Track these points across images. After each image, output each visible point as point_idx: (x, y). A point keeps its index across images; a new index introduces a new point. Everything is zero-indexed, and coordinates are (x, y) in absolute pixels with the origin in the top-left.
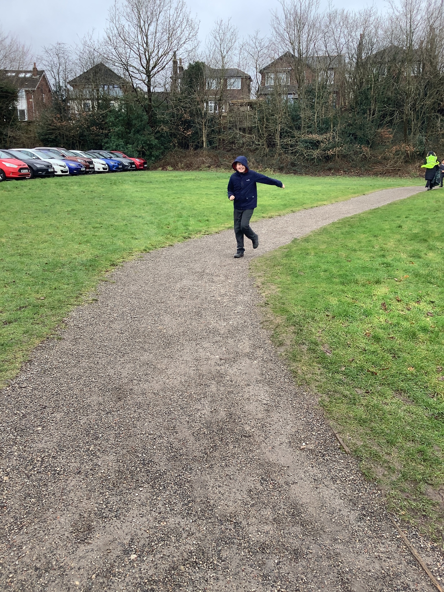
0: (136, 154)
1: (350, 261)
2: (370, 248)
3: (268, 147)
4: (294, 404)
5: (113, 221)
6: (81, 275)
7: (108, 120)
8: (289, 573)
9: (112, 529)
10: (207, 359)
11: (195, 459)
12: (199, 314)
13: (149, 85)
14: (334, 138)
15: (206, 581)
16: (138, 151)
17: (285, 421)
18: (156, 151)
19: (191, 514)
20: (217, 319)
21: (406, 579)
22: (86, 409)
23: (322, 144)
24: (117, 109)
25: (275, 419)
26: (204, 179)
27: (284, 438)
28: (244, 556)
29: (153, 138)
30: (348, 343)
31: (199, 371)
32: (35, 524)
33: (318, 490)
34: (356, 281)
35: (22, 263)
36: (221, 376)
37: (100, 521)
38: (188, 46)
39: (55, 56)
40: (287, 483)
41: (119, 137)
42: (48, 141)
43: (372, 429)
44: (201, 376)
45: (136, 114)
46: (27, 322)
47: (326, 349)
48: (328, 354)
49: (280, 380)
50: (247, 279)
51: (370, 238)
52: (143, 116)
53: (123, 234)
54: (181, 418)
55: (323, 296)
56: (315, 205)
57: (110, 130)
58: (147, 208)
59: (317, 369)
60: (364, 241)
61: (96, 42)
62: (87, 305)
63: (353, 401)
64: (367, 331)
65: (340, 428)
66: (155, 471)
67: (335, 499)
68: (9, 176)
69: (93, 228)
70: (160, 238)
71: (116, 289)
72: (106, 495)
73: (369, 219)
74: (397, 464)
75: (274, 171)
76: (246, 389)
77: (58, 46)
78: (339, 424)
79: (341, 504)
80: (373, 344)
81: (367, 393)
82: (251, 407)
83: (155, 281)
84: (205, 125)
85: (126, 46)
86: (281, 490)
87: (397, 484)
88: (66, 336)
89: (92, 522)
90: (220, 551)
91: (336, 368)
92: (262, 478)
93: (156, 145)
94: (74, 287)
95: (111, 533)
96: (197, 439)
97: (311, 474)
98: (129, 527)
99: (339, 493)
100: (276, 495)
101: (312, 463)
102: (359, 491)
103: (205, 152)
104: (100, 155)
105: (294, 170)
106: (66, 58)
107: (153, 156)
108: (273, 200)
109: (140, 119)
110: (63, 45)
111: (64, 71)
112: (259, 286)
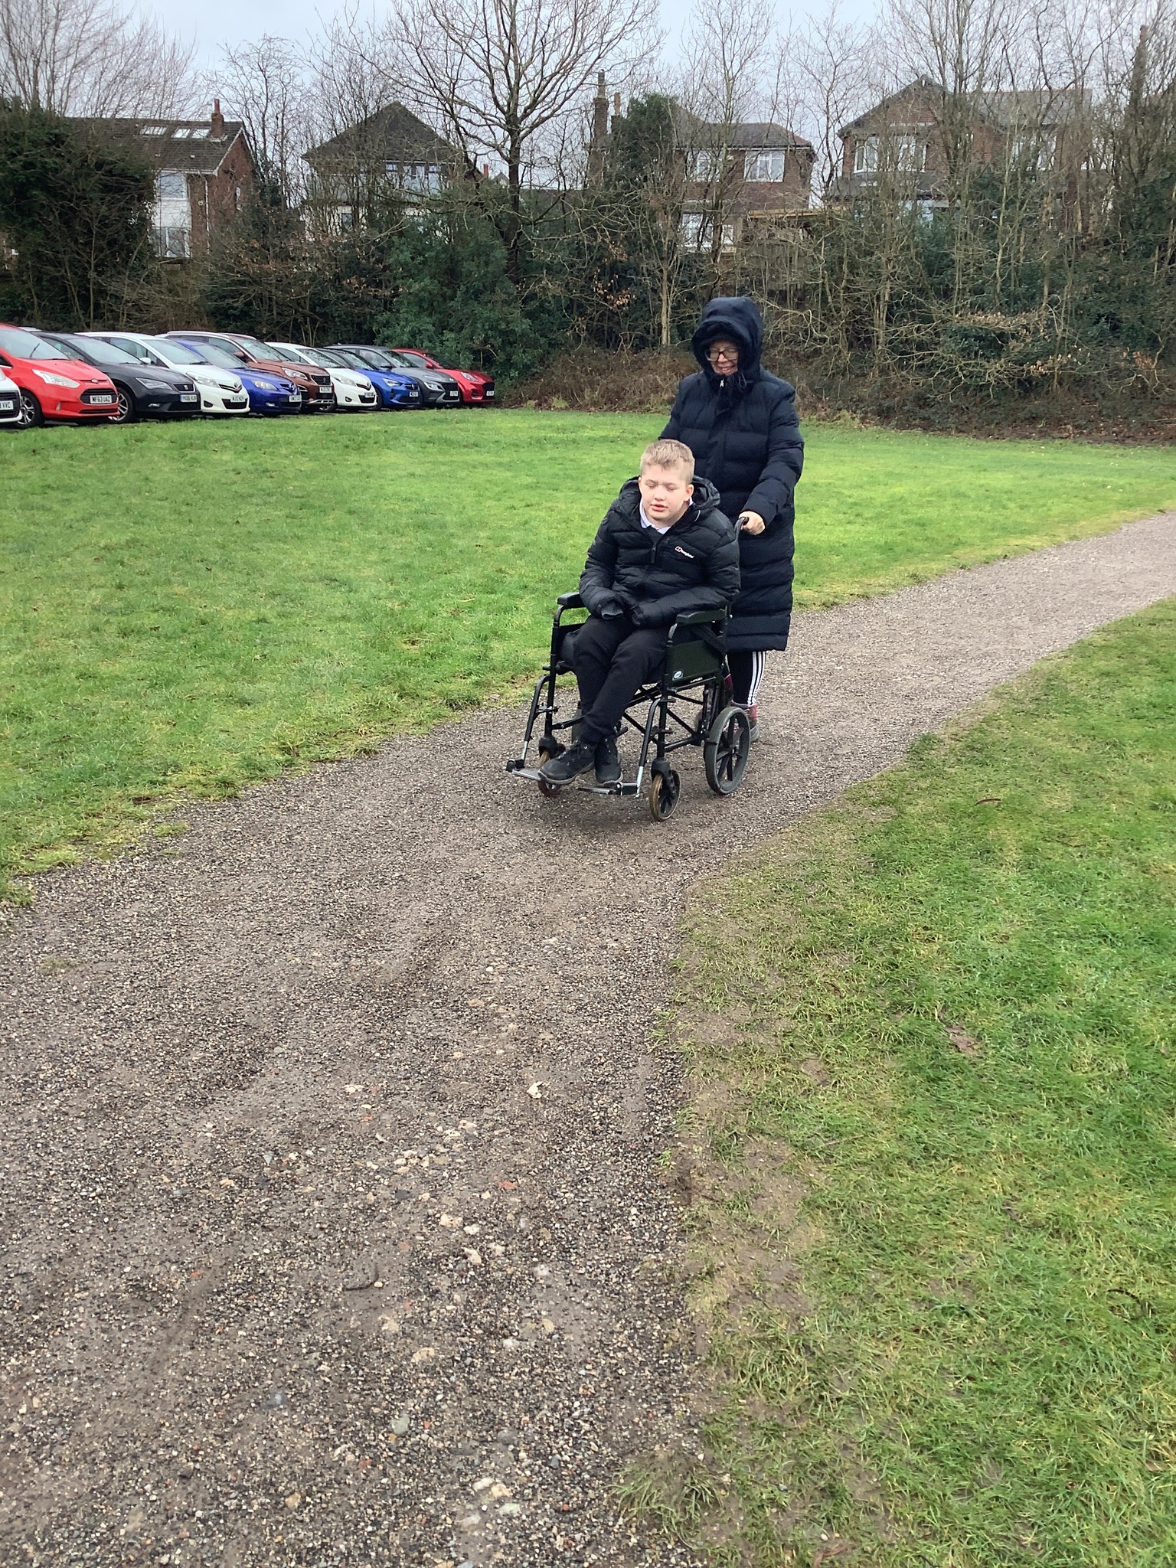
0: (466, 359)
3: (851, 347)
7: (391, 260)
13: (513, 160)
14: (1050, 326)
16: (475, 352)
18: (524, 352)
23: (1013, 343)
24: (421, 229)
29: (517, 313)
38: (630, 47)
39: (254, 73)
41: (422, 309)
42: (228, 317)
45: (472, 244)
52: (493, 247)
57: (396, 288)
61: (367, 35)
75: (863, 420)
77: (265, 46)
84: (669, 279)
85: (452, 45)
93: (524, 334)
103: (666, 359)
104: (361, 358)
105: (924, 419)
106: (286, 81)
107: (513, 366)
108: (849, 527)
109: (483, 258)
110: (278, 43)
111: (280, 116)
112: (689, 1174)
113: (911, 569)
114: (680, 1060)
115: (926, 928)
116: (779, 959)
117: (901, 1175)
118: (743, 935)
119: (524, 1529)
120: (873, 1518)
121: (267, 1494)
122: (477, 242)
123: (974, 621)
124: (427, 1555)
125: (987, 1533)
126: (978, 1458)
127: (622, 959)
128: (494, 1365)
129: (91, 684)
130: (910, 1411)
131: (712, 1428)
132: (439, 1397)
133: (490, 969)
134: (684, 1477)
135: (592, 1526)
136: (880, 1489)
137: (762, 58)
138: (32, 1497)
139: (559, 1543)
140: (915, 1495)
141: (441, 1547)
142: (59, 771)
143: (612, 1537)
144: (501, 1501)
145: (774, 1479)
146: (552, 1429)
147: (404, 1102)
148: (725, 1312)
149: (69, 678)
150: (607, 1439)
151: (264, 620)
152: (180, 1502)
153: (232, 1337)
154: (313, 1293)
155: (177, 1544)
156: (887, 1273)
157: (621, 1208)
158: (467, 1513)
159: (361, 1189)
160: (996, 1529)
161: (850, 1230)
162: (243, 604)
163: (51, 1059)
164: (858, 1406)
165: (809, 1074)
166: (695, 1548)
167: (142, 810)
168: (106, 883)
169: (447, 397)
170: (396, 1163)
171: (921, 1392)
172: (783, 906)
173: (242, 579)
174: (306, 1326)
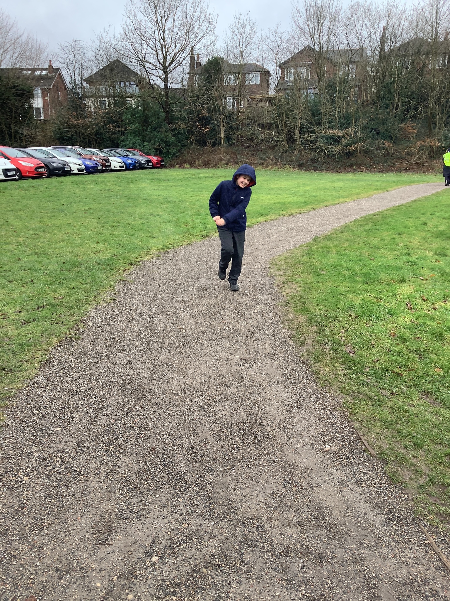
0: (153, 152)
1: (373, 260)
2: (394, 246)
3: (288, 143)
4: (317, 406)
5: (130, 220)
6: (99, 274)
7: (124, 118)
8: (313, 578)
9: (133, 531)
10: (227, 359)
11: (216, 460)
12: (218, 314)
13: (166, 82)
14: (355, 133)
15: (229, 584)
16: (156, 149)
17: (308, 423)
18: (173, 148)
19: (213, 516)
20: (237, 318)
21: (435, 585)
22: (105, 409)
23: (343, 140)
24: (133, 106)
25: (297, 420)
26: (222, 176)
27: (307, 440)
28: (267, 559)
29: (170, 135)
30: (373, 343)
31: (219, 371)
32: (56, 525)
33: (343, 493)
34: (380, 279)
35: (40, 262)
36: (241, 376)
37: (121, 522)
38: (206, 41)
39: (70, 53)
40: (310, 486)
41: (136, 135)
42: (64, 140)
43: (398, 431)
44: (221, 376)
45: (152, 111)
46: (45, 321)
47: (349, 350)
48: (351, 354)
49: (302, 381)
50: (268, 278)
51: (394, 236)
52: (160, 112)
53: (140, 233)
54: (202, 418)
55: (345, 295)
56: (337, 202)
57: (127, 127)
58: (164, 207)
59: (340, 369)
60: (388, 238)
61: (112, 39)
62: (105, 304)
63: (378, 403)
64: (392, 332)
65: (365, 430)
66: (176, 472)
67: (360, 502)
68: (25, 175)
69: (112, 227)
70: (178, 237)
71: (135, 289)
72: (126, 496)
73: (392, 217)
74: (424, 468)
75: (293, 168)
76: (267, 390)
77: (74, 43)
78: (363, 426)
79: (367, 508)
80: (398, 344)
81: (392, 394)
82: (272, 408)
83: (173, 281)
84: (223, 122)
85: (143, 41)
86: (305, 493)
87: (424, 488)
88: (84, 336)
89: (113, 523)
90: (243, 554)
91: (360, 368)
92: (285, 480)
93: (173, 142)
94: (92, 286)
95: (132, 534)
96: (218, 441)
97: (335, 477)
98: (150, 529)
99: (364, 496)
100: (299, 498)
101: (336, 465)
102: (385, 495)
103: (223, 149)
104: (117, 153)
105: (314, 167)
106: (82, 55)
107: (170, 153)
108: (293, 198)
109: (157, 116)
110: (78, 42)
111: (80, 68)
113: (312, 207)
122: (154, 111)
129: (114, 236)
137: (253, 44)
162: (135, 220)
169: (148, 165)
172: (289, 260)
173: (129, 216)
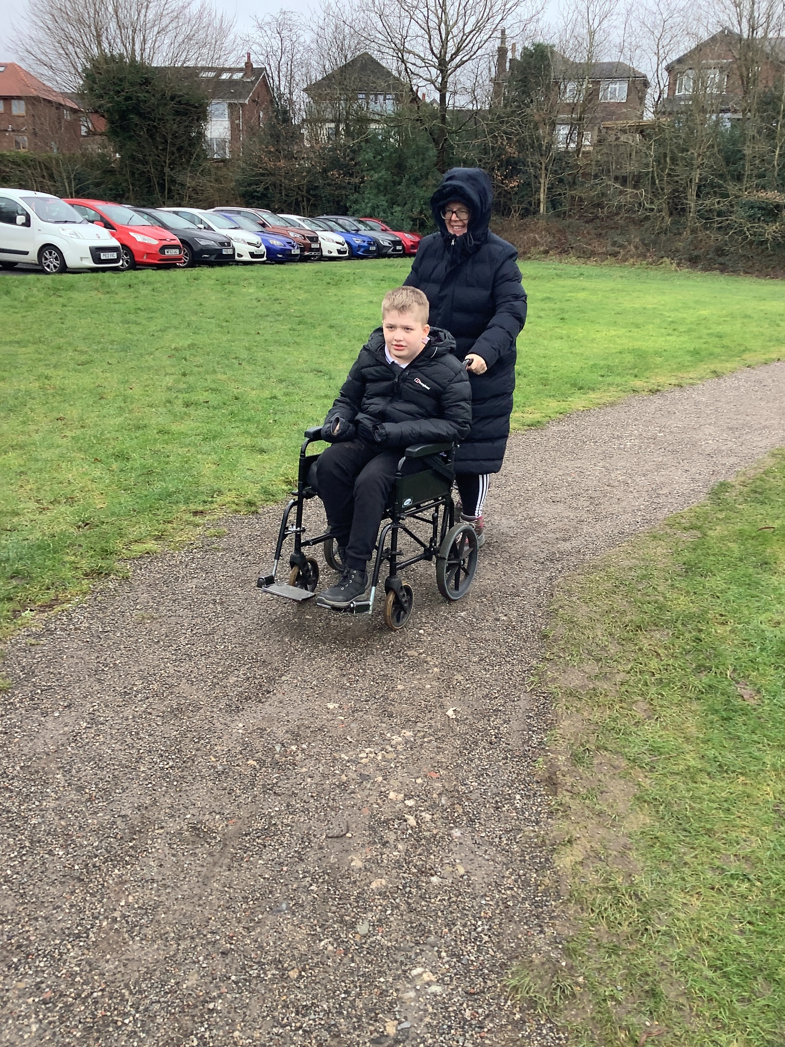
0: (408, 224)
3: (671, 214)
7: (360, 159)
13: (442, 89)
16: (414, 220)
24: (380, 137)
38: (524, 11)
39: (273, 35)
41: (379, 191)
42: (253, 197)
45: (414, 147)
52: (427, 149)
57: (363, 178)
61: (348, 8)
68: (141, 260)
75: (678, 265)
77: (281, 17)
84: (546, 169)
85: (404, 13)
103: (542, 223)
104: (339, 225)
105: (721, 264)
106: (294, 39)
108: (668, 338)
109: (421, 157)
110: (290, 15)
111: (290, 63)
112: (555, 774)
113: (712, 367)
114: (550, 697)
115: (721, 615)
116: (618, 632)
117: (703, 783)
118: (592, 615)
119: (444, 1003)
120: (681, 1013)
121: (277, 969)
122: (417, 146)
123: (756, 404)
124: (380, 1016)
125: (761, 1028)
126: (755, 977)
127: (510, 628)
128: (425, 894)
129: (166, 437)
130: (708, 943)
131: (571, 945)
132: (389, 912)
133: (421, 631)
134: (553, 977)
135: (489, 1004)
136: (687, 994)
137: (614, 17)
138: (128, 960)
139: (467, 1014)
140: (710, 1000)
141: (389, 1011)
142: (146, 493)
143: (503, 1013)
144: (429, 984)
145: (613, 982)
146: (463, 938)
147: (365, 716)
148: (580, 868)
149: (152, 433)
150: (500, 948)
151: (275, 397)
152: (221, 970)
153: (255, 864)
154: (306, 838)
155: (219, 997)
156: (692, 848)
157: (509, 794)
158: (406, 990)
159: (337, 772)
160: (767, 1026)
161: (666, 818)
162: (262, 386)
163: (142, 678)
164: (671, 937)
165: (639, 710)
166: (559, 1024)
167: (198, 519)
168: (176, 566)
169: (395, 250)
170: (360, 756)
171: (715, 930)
172: (621, 596)
173: (261, 371)
174: (302, 860)
